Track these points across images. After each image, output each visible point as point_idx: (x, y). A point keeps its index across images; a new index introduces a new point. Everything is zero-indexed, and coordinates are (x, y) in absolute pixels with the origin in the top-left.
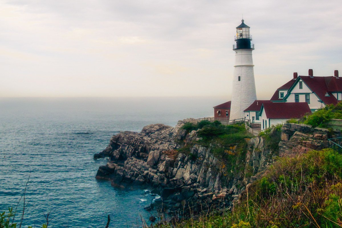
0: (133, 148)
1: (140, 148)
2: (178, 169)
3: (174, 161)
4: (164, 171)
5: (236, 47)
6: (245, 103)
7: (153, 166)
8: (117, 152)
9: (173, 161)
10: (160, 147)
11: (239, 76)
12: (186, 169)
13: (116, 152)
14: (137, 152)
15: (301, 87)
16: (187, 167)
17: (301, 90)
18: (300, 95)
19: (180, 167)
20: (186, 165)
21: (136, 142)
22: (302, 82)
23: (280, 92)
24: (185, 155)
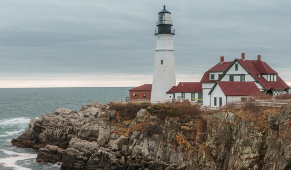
0: (60, 130)
1: (68, 130)
2: (133, 147)
3: (129, 139)
4: (117, 149)
5: (157, 32)
6: (167, 86)
7: (104, 145)
8: (44, 135)
9: (127, 139)
10: (89, 128)
11: (162, 59)
12: (142, 146)
13: (42, 135)
14: (65, 134)
15: (237, 69)
16: (144, 144)
17: (237, 71)
18: (235, 77)
19: (135, 145)
20: (142, 142)
21: (63, 124)
22: (238, 64)
23: (211, 74)
24: (140, 133)
